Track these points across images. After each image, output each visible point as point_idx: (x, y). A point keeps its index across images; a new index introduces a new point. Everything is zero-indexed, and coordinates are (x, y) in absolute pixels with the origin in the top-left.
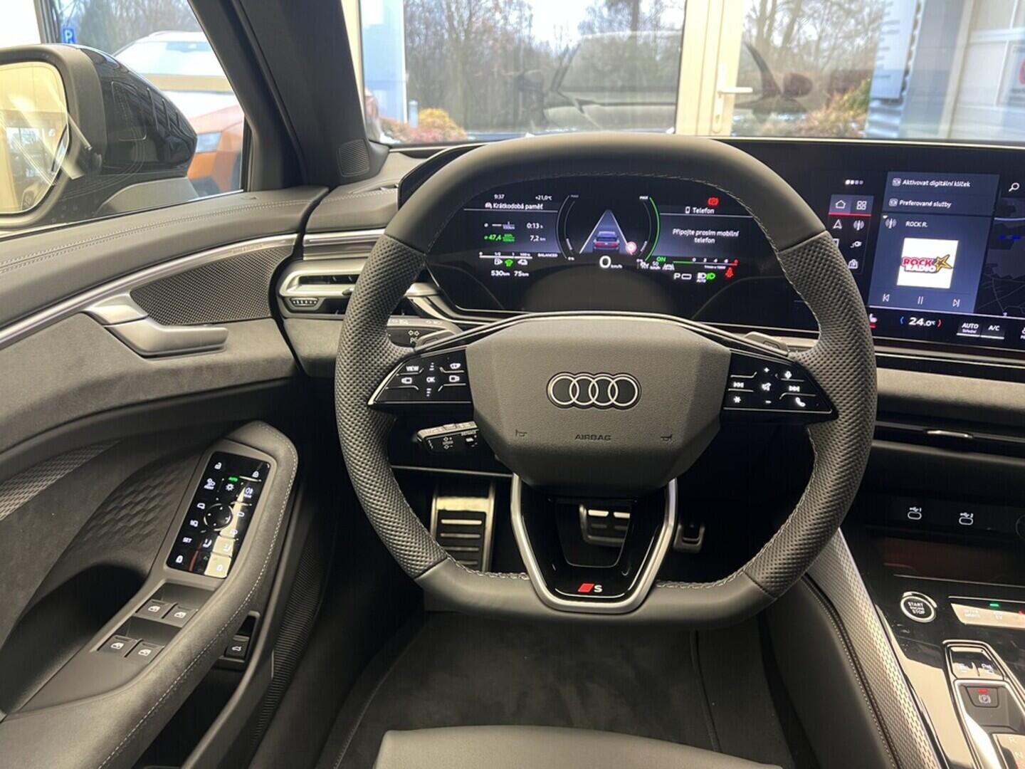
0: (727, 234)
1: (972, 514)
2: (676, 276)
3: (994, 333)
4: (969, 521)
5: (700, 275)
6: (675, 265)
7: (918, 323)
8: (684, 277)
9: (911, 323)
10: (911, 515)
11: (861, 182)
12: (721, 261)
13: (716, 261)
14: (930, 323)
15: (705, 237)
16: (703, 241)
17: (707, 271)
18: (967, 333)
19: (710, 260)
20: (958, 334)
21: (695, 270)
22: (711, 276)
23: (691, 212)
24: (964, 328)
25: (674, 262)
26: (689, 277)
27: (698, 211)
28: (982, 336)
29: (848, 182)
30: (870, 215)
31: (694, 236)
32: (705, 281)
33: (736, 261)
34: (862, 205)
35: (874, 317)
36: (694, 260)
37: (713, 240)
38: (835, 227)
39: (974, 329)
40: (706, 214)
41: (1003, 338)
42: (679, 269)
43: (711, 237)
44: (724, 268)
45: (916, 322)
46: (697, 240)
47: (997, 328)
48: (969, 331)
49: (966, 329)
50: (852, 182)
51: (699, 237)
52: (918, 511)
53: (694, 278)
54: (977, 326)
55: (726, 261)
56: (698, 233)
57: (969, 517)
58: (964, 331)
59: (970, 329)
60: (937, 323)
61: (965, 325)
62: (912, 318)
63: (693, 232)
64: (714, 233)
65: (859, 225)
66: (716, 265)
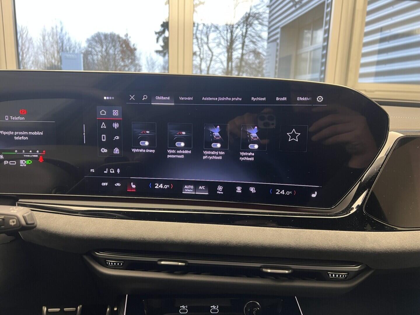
0: (35, 133)
1: (218, 306)
2: (6, 162)
3: (202, 190)
4: (216, 311)
5: (22, 161)
6: (4, 155)
7: (160, 187)
8: (11, 163)
9: (156, 187)
10: (181, 311)
11: (113, 98)
12: (34, 152)
13: (31, 151)
14: (166, 187)
15: (21, 136)
16: (20, 138)
17: (26, 159)
18: (188, 192)
19: (27, 151)
20: (183, 193)
21: (18, 158)
22: (28, 162)
23: (10, 119)
24: (186, 188)
25: (2, 153)
26: (14, 163)
27: (13, 118)
28: (196, 193)
29: (105, 98)
30: (121, 119)
31: (14, 136)
32: (25, 165)
33: (44, 151)
34: (116, 113)
35: (133, 184)
36: (16, 151)
37: (27, 138)
38: (102, 127)
39: (191, 189)
40: (20, 120)
41: (208, 194)
42: (7, 158)
43: (25, 136)
44: (37, 156)
45: (158, 186)
46: (16, 138)
47: (203, 187)
48: (189, 190)
49: (187, 189)
50: (108, 98)
51: (17, 136)
52: (185, 308)
53: (18, 163)
54: (192, 187)
55: (38, 151)
56: (16, 133)
57: (216, 308)
58: (186, 190)
59: (189, 189)
60: (170, 186)
61: (186, 187)
62: (156, 184)
63: (12, 133)
64: (27, 133)
65: (116, 125)
66: (32, 155)
